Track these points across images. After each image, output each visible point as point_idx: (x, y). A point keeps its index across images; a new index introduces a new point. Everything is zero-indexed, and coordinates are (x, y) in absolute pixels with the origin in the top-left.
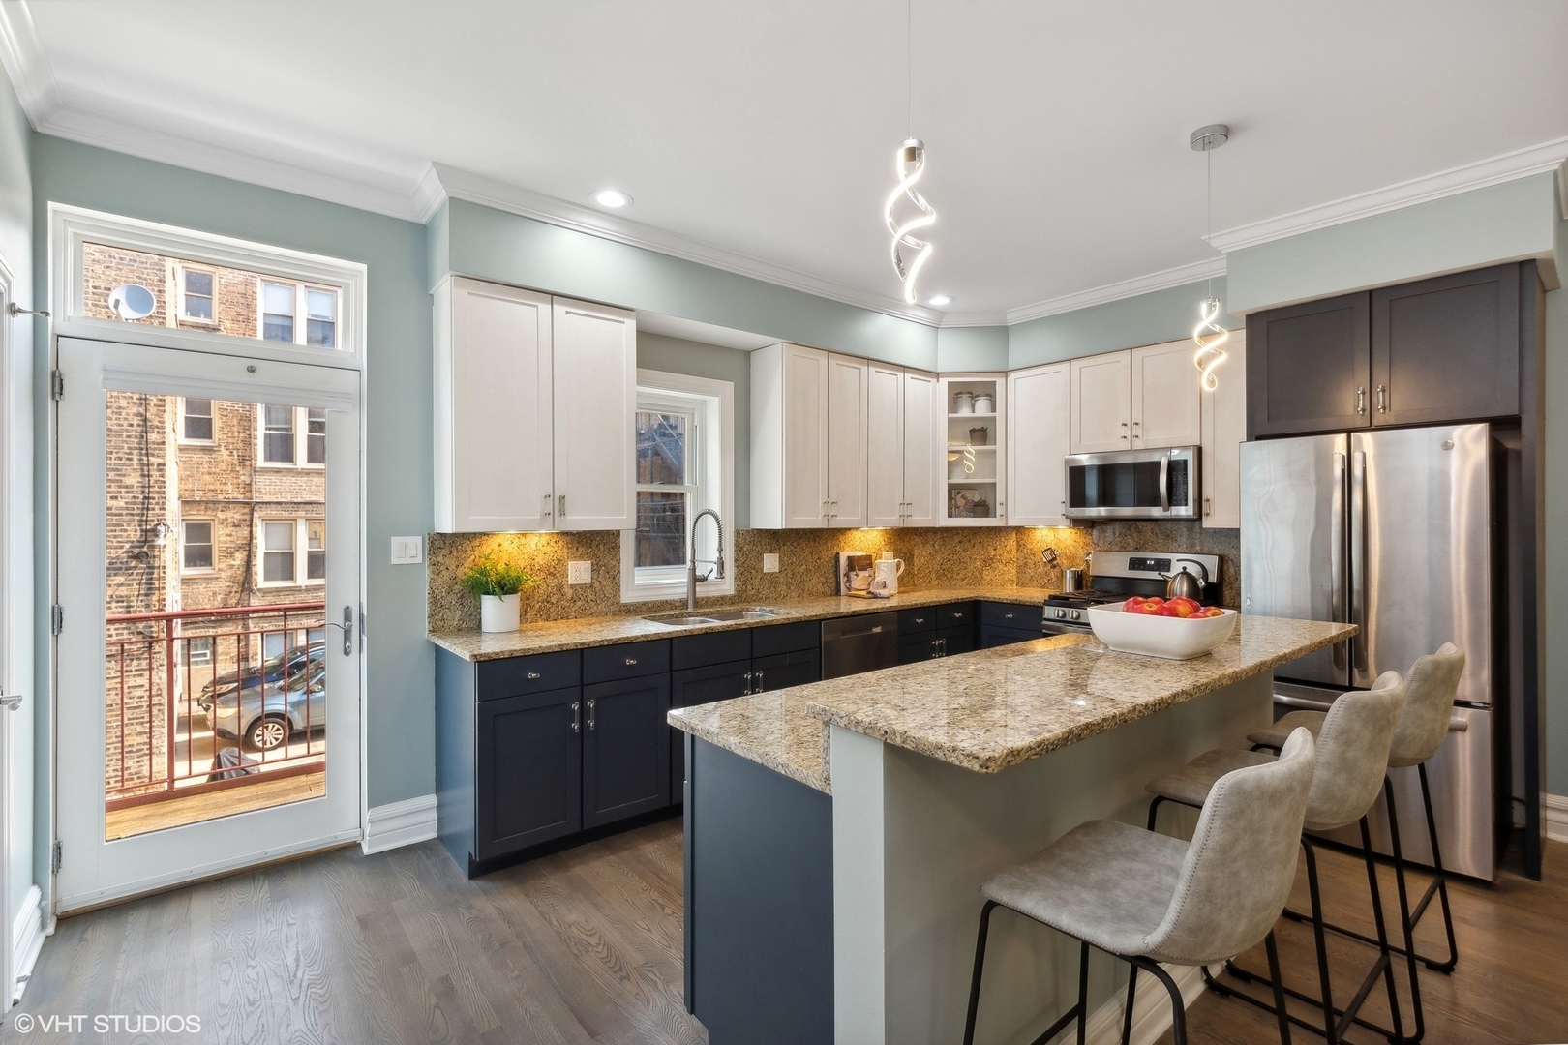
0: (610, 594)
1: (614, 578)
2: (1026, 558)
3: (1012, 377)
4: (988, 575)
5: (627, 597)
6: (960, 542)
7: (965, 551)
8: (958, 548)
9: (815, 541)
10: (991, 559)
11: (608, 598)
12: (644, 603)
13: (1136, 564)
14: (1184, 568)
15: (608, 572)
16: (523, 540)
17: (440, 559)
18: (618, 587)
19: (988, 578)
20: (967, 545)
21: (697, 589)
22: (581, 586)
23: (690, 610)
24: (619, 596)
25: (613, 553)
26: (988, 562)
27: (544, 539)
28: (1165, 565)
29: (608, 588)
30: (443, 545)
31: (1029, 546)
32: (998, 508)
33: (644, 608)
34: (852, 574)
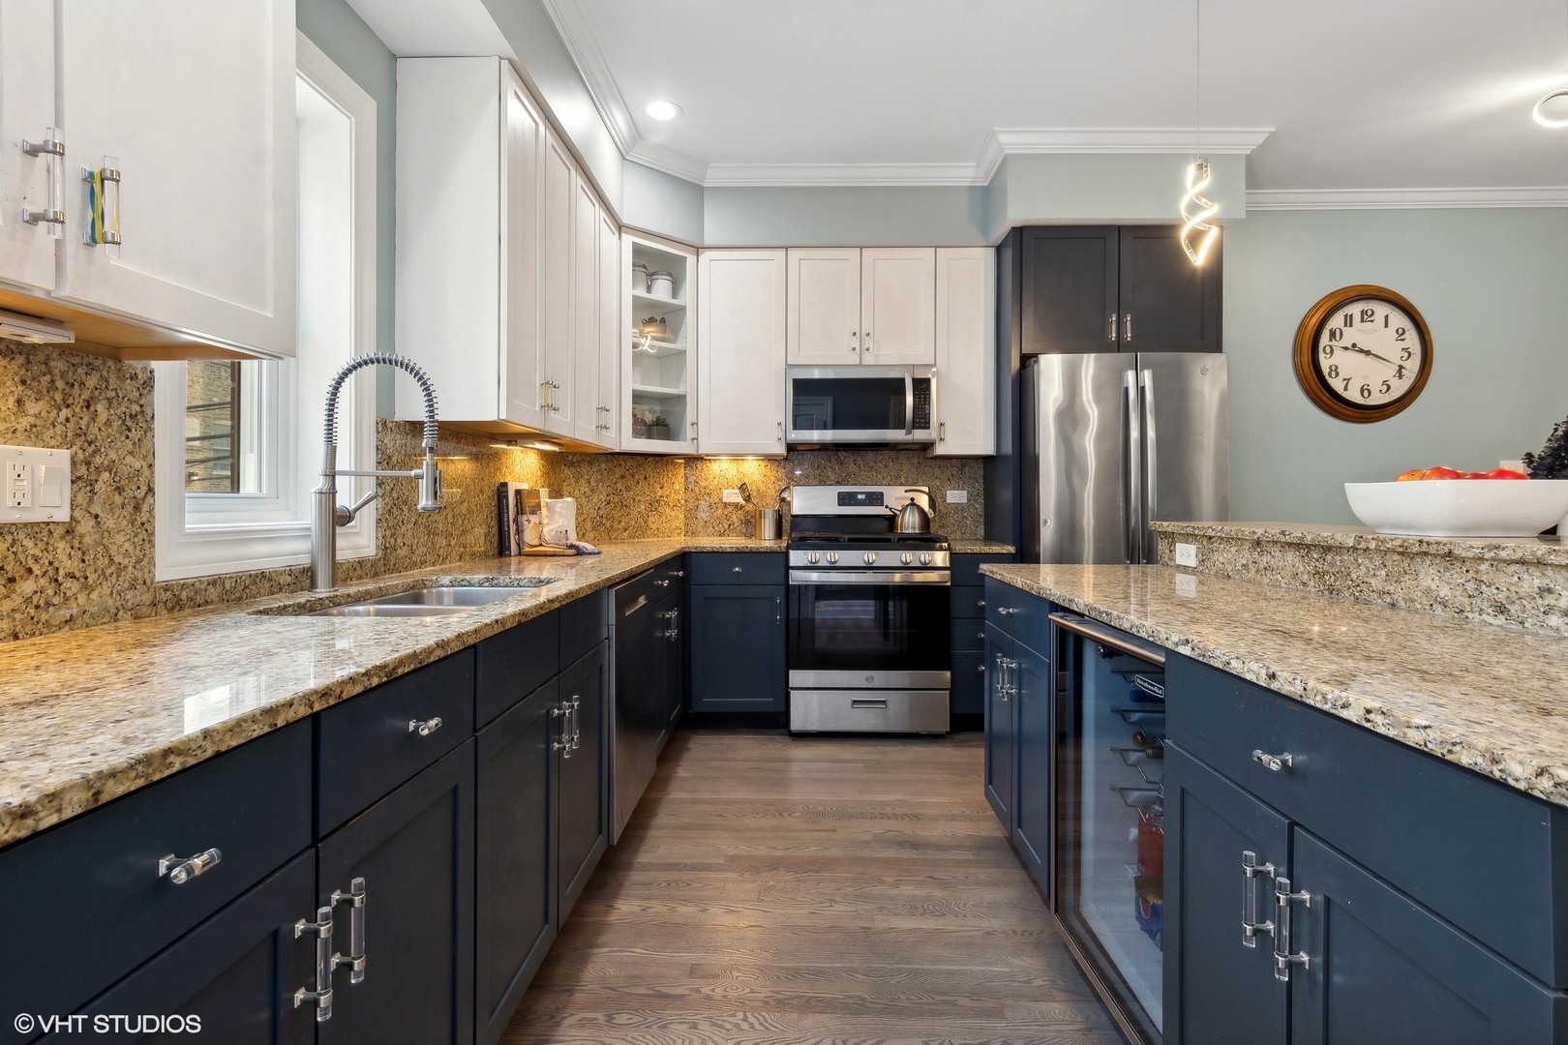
0: (126, 554)
1: (137, 508)
2: (697, 499)
3: (706, 256)
4: (654, 522)
5: (172, 564)
6: (622, 477)
7: (628, 489)
8: (619, 485)
10: (657, 501)
11: (121, 569)
12: (215, 581)
13: (845, 499)
14: (912, 499)
15: (119, 490)
18: (144, 532)
19: (654, 526)
20: (631, 482)
21: (340, 543)
22: (37, 528)
23: (322, 592)
24: (152, 562)
25: (135, 435)
26: (654, 505)
28: (877, 499)
29: (120, 538)
31: (703, 484)
32: (689, 428)
33: (213, 593)
34: (521, 520)
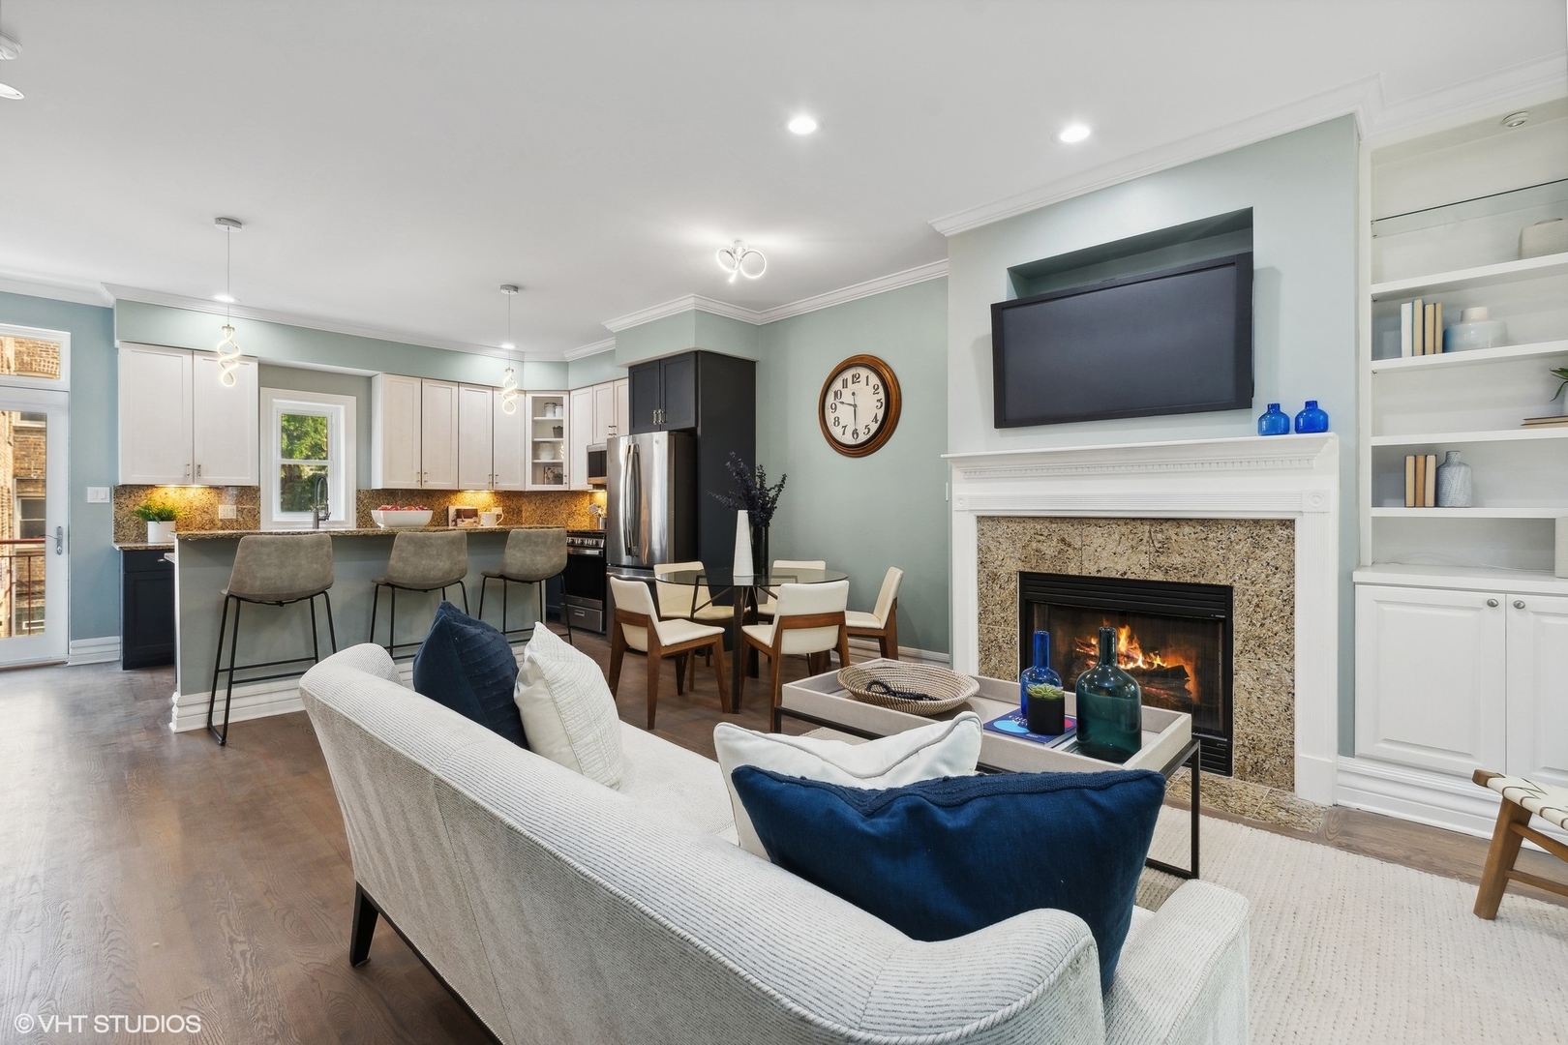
0: (251, 526)
1: (256, 516)
3: (572, 394)
6: (553, 501)
7: (556, 507)
8: (552, 505)
9: (428, 498)
10: (573, 513)
15: (250, 512)
16: (183, 491)
17: (122, 501)
18: (258, 522)
19: (571, 525)
20: (557, 503)
22: (228, 520)
24: (259, 527)
25: (255, 500)
26: (571, 515)
27: (200, 491)
30: (123, 492)
32: (566, 479)
34: (459, 520)
